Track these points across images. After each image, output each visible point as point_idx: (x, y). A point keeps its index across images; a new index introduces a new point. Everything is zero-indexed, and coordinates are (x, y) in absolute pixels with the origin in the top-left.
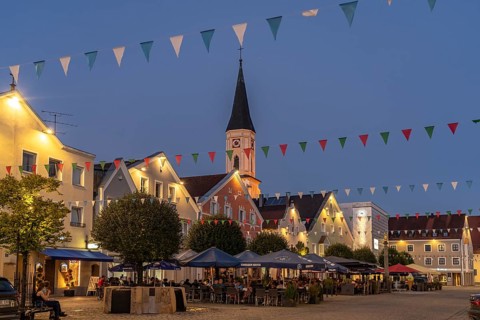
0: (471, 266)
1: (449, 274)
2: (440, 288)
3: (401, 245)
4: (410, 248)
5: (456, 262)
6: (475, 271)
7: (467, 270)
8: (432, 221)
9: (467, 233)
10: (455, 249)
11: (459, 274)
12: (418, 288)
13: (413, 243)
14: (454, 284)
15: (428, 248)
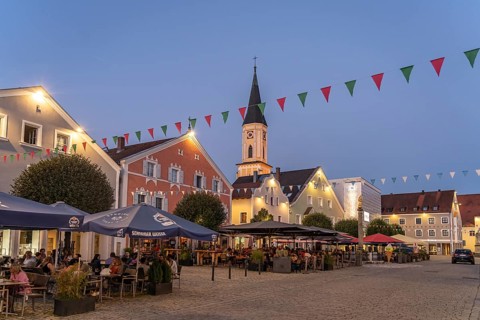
0: (460, 237)
1: (439, 245)
2: (428, 258)
3: (394, 218)
4: (402, 222)
5: (445, 234)
6: (464, 242)
7: (456, 241)
8: (423, 197)
9: (456, 207)
10: (445, 222)
11: (449, 245)
12: (400, 260)
13: (404, 216)
14: (443, 254)
15: (419, 221)
